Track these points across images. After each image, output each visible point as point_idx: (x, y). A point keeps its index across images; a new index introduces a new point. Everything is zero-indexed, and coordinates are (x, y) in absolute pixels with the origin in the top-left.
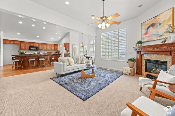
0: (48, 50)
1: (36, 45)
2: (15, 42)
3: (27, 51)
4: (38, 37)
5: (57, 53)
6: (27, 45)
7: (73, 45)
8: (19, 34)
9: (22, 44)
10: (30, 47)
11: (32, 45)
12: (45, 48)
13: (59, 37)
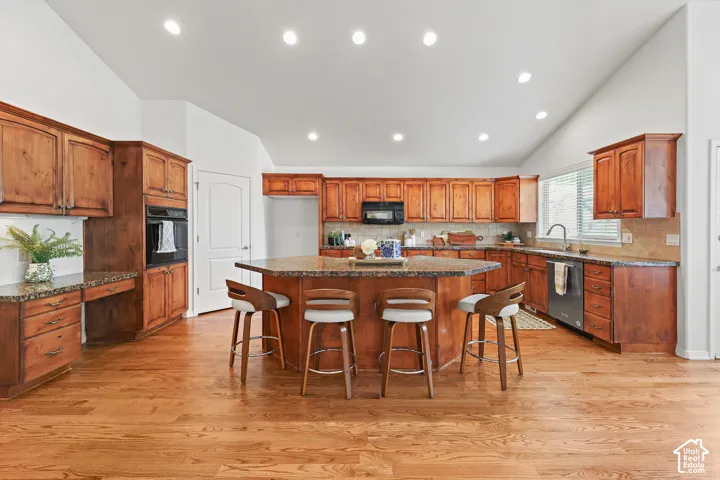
0: (455, 220)
1: (394, 195)
2: (304, 186)
4: (398, 137)
5: (510, 237)
6: (350, 198)
8: (313, 136)
9: (333, 194)
10: (367, 205)
11: (375, 194)
13: (542, 115)
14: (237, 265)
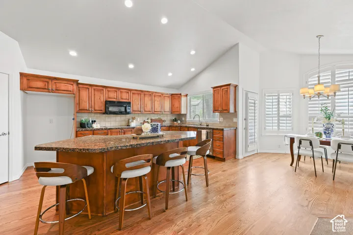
0: (154, 112)
1: (125, 97)
2: (63, 86)
3: (98, 115)
4: (131, 66)
5: (175, 120)
6: (97, 97)
7: (250, 95)
8: (73, 53)
9: (84, 94)
10: (108, 103)
11: (113, 96)
12: (149, 108)
13: (193, 70)
14: (36, 148)
